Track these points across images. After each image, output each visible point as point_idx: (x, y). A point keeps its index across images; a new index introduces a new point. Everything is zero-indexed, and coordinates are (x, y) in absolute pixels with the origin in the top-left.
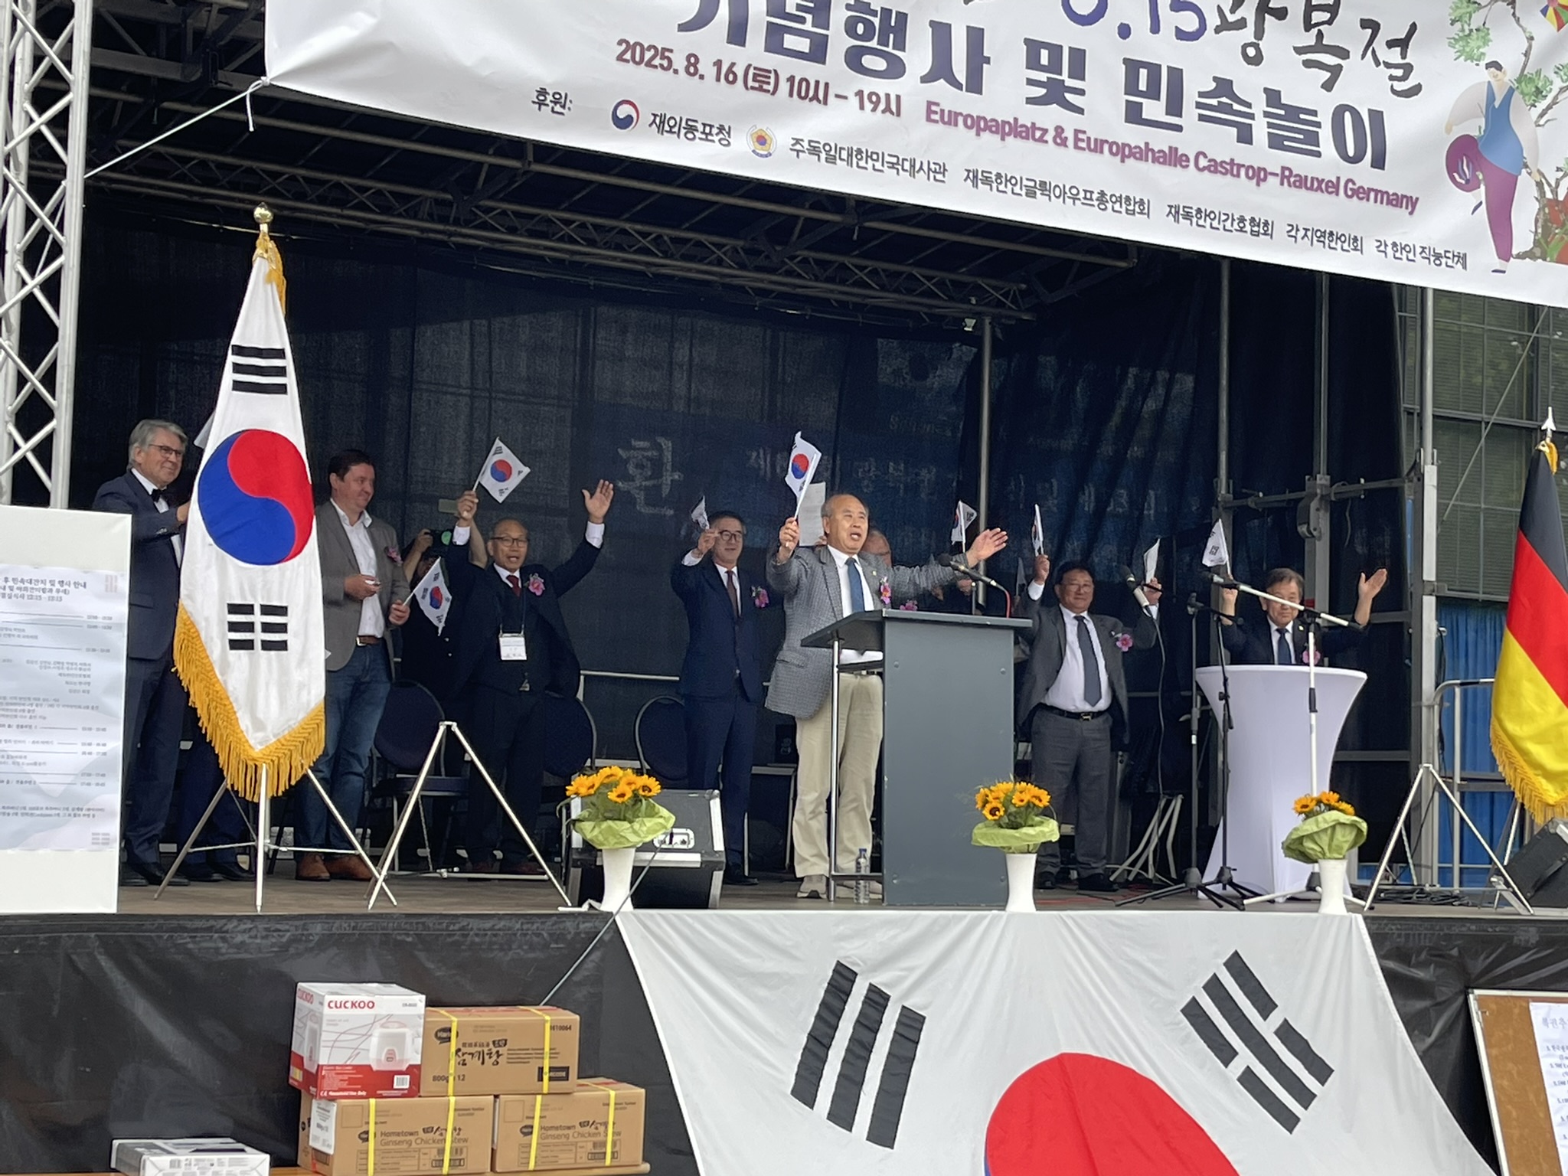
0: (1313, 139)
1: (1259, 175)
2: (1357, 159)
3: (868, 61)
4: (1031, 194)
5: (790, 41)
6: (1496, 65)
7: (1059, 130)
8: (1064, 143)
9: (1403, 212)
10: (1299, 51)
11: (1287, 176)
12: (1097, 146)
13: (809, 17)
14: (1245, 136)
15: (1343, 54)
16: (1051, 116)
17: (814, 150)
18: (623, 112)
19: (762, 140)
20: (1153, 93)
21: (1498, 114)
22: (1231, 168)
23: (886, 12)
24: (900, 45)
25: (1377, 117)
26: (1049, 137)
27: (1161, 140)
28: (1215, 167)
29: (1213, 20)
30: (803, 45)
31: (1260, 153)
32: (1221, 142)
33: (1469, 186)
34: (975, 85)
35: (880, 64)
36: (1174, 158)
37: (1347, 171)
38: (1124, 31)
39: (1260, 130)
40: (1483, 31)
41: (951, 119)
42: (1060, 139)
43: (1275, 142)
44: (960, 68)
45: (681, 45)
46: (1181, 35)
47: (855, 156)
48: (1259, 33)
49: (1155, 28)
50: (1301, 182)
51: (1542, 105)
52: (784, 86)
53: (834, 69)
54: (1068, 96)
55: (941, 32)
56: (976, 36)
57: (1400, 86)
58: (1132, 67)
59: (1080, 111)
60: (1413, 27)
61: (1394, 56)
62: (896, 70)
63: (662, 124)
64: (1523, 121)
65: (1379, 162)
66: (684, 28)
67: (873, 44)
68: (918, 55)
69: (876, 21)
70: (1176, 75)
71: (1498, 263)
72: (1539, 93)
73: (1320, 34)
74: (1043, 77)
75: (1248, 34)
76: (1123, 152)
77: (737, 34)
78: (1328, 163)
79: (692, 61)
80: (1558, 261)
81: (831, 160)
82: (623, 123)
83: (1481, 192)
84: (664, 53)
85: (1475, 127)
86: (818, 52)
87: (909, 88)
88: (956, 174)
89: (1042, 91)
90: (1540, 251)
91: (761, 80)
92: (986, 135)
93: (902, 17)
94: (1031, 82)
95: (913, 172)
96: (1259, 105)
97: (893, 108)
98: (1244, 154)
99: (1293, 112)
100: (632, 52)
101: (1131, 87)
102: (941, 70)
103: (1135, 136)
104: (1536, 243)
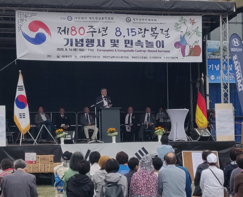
0: (153, 45)
1: (145, 51)
2: (159, 47)
3: (89, 45)
4: (112, 58)
5: (78, 45)
6: (182, 32)
9: (168, 53)
10: (151, 34)
11: (149, 51)
12: (121, 51)
13: (81, 42)
14: (142, 47)
15: (158, 34)
16: (115, 48)
17: (82, 57)
18: (58, 56)
19: (76, 57)
20: (128, 43)
21: (183, 38)
22: (141, 51)
23: (91, 39)
24: (93, 43)
25: (163, 41)
26: (114, 51)
27: (130, 49)
28: (138, 51)
29: (137, 33)
30: (80, 45)
31: (145, 48)
32: (139, 48)
33: (178, 48)
34: (103, 46)
35: (91, 45)
36: (132, 51)
37: (158, 49)
38: (124, 36)
39: (145, 45)
40: (180, 28)
41: (101, 50)
42: (115, 51)
43: (147, 47)
44: (101, 44)
45: (64, 48)
46: (132, 35)
47: (88, 57)
48: (145, 33)
49: (129, 35)
50: (151, 51)
51: (190, 36)
52: (78, 50)
53: (85, 46)
54: (117, 45)
55: (99, 41)
56: (103, 40)
57: (166, 37)
58: (125, 41)
59: (118, 47)
60: (169, 29)
61: (166, 33)
62: (93, 45)
63: (63, 56)
65: (163, 47)
66: (64, 46)
67: (90, 43)
68: (96, 43)
69: (90, 41)
70: (132, 41)
71: (183, 57)
72: (189, 34)
73: (154, 32)
74: (113, 44)
75: (143, 34)
76: (125, 51)
77: (72, 45)
78: (155, 48)
79: (66, 49)
80: (193, 56)
81: (85, 57)
82: (58, 57)
83: (180, 48)
84: (62, 49)
85: (179, 40)
86: (82, 45)
87: (95, 48)
88: (101, 57)
89: (113, 45)
91: (75, 50)
92: (105, 52)
93: (93, 40)
94: (111, 44)
95: (96, 57)
96: (144, 42)
97: (93, 50)
98: (142, 49)
99: (150, 43)
100: (58, 49)
101: (125, 43)
102: (99, 45)
103: (127, 49)
104: (189, 54)
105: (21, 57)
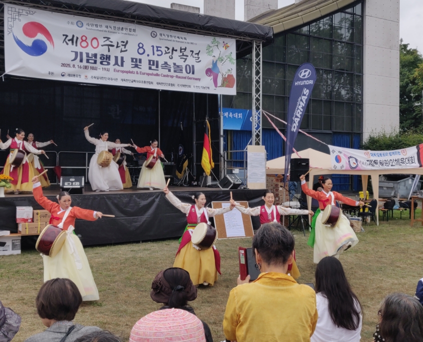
0: (182, 70)
1: (172, 77)
2: (190, 73)
3: (104, 63)
4: (132, 82)
5: (90, 61)
6: (214, 56)
7: (137, 72)
8: (138, 74)
9: (198, 81)
10: (179, 56)
11: (177, 77)
12: (144, 74)
13: (93, 57)
14: (170, 71)
15: (187, 56)
16: (136, 69)
17: (95, 78)
18: (63, 74)
19: (86, 77)
20: (153, 65)
21: (215, 64)
22: (167, 76)
23: (107, 56)
24: (109, 60)
25: (193, 66)
26: (135, 73)
27: (155, 72)
28: (164, 76)
29: (164, 52)
30: (93, 61)
31: (172, 73)
32: (166, 72)
33: (210, 76)
34: (122, 65)
35: (106, 63)
36: (157, 75)
37: (187, 75)
38: (148, 55)
39: (172, 69)
40: (212, 51)
41: (118, 71)
42: (137, 73)
43: (175, 71)
44: (119, 63)
45: (72, 63)
46: (158, 55)
47: (102, 78)
48: (172, 54)
49: (154, 54)
50: (180, 77)
51: (223, 62)
52: (90, 68)
53: (98, 65)
54: (139, 66)
55: (116, 58)
56: (122, 58)
57: (197, 61)
58: (150, 61)
59: (141, 68)
60: (200, 51)
61: (196, 56)
62: (109, 64)
63: (69, 75)
64: (219, 65)
65: (193, 73)
66: (72, 61)
67: (105, 60)
68: (112, 61)
69: (105, 57)
70: (157, 62)
71: (215, 88)
72: (222, 60)
73: (183, 53)
74: (134, 63)
75: (170, 54)
76: (148, 74)
77: (81, 61)
78: (184, 74)
79: (74, 66)
80: (226, 87)
81: (98, 79)
82: (63, 76)
83: (212, 77)
84: (69, 65)
85: (211, 66)
86: (95, 62)
87: (111, 67)
88: (119, 80)
89: (134, 66)
90: (222, 85)
91: (86, 67)
92: (124, 73)
93: (110, 56)
94: (132, 64)
95: (112, 80)
96: (172, 66)
97: (108, 70)
98: (169, 74)
99: (178, 66)
100: (63, 65)
101: (150, 64)
102: (116, 63)
103: (150, 72)
104: (222, 84)
105: (11, 72)
